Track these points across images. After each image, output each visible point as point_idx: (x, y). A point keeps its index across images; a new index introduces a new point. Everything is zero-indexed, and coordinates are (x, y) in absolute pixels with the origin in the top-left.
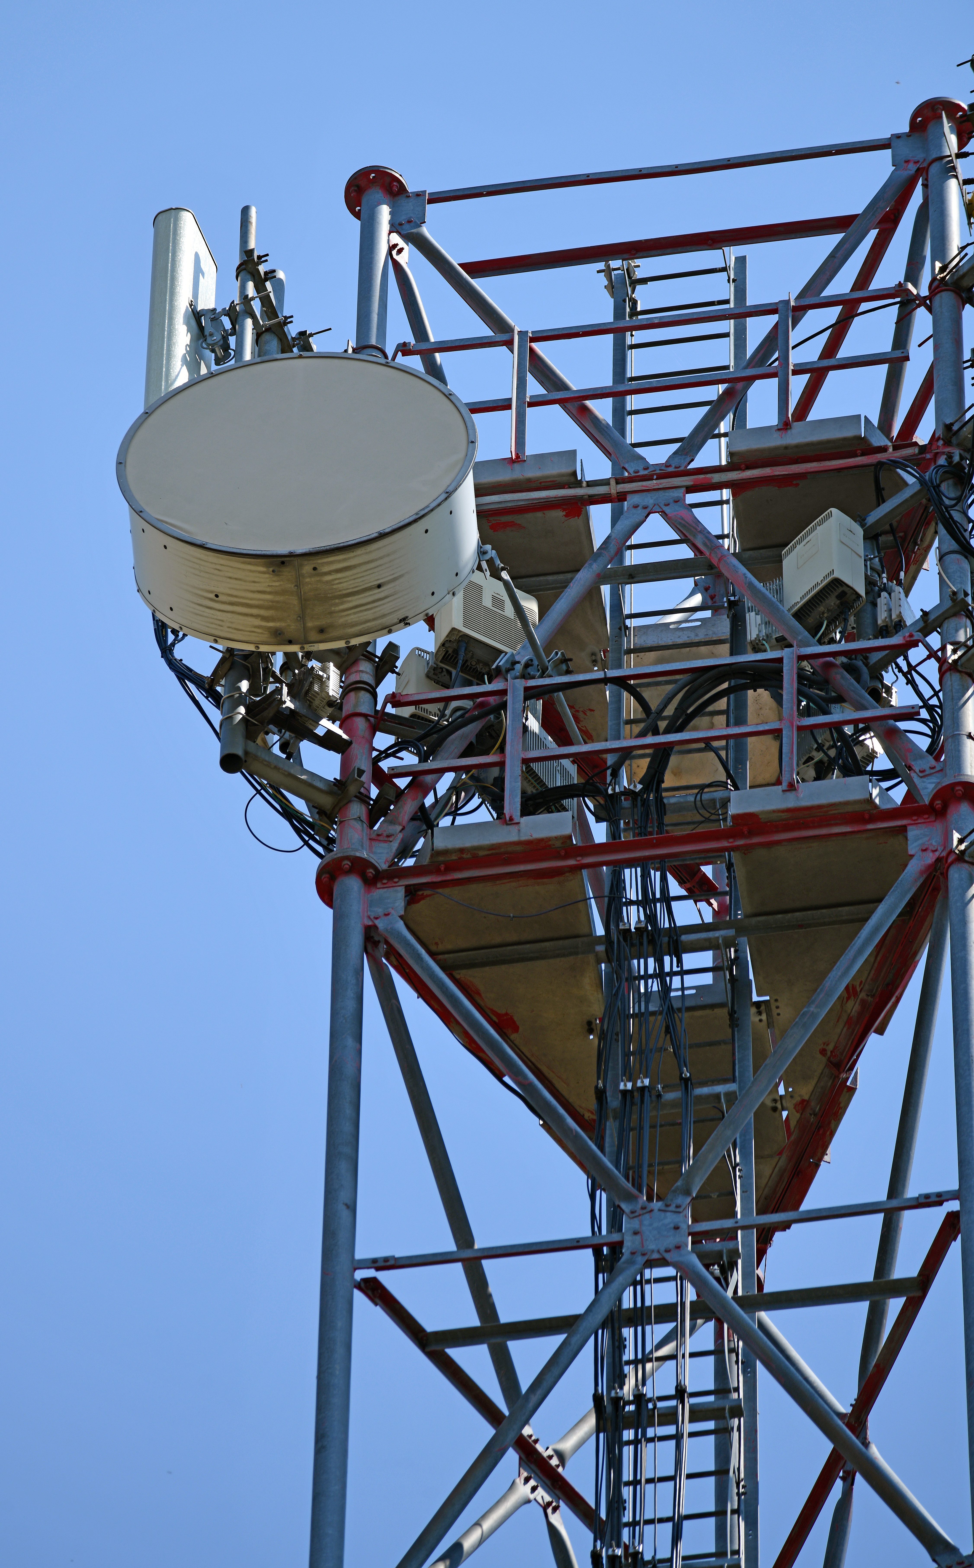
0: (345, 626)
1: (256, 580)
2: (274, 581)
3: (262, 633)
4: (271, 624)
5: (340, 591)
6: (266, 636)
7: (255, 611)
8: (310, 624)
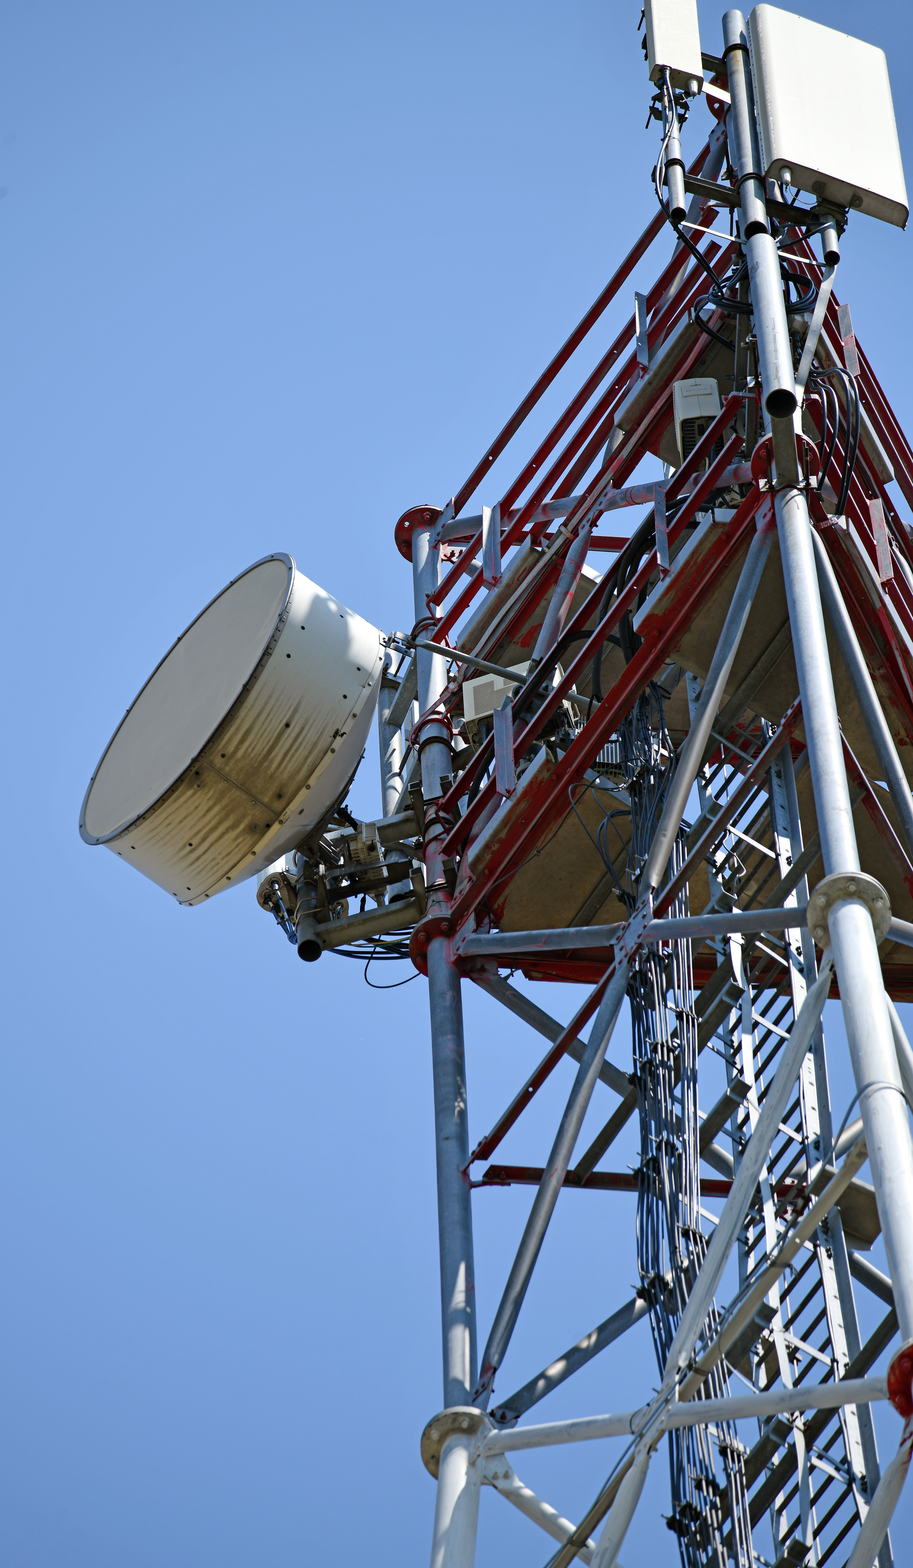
0: (292, 776)
1: (196, 804)
2: (207, 793)
3: (244, 840)
4: (242, 826)
5: (260, 755)
6: (248, 838)
7: (222, 829)
8: (266, 800)
